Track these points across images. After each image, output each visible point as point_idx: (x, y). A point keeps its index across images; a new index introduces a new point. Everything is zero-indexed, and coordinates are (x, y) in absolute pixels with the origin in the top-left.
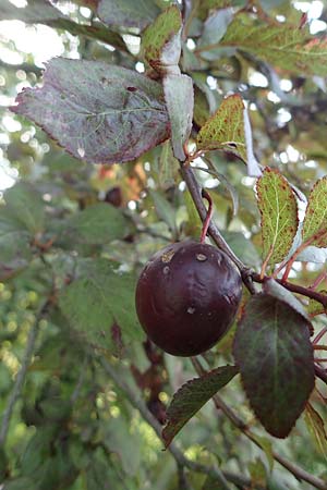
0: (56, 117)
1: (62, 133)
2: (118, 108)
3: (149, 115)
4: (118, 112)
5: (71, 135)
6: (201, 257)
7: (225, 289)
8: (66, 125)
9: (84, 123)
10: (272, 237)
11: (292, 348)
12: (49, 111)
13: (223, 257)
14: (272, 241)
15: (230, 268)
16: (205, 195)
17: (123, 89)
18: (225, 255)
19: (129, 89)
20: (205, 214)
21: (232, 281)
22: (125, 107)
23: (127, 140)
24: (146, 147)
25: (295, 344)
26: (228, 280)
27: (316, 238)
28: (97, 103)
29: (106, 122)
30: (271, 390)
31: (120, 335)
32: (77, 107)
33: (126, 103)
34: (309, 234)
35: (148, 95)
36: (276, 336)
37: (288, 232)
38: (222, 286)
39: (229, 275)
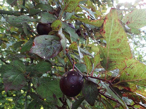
0: (38, 51)
1: (40, 55)
2: (50, 45)
3: (57, 45)
4: (50, 46)
5: (42, 54)
6: (73, 74)
7: (80, 80)
8: (40, 52)
9: (43, 50)
10: (88, 67)
11: (94, 90)
12: (37, 50)
13: (78, 74)
14: (88, 68)
15: (80, 76)
16: (72, 59)
17: (50, 40)
18: (79, 73)
19: (52, 40)
20: (73, 64)
21: (81, 78)
22: (51, 45)
23: (53, 52)
24: (58, 53)
25: (94, 89)
26: (80, 78)
27: (96, 67)
28: (45, 45)
29: (48, 49)
30: (90, 98)
31: (56, 97)
32: (42, 47)
33: (51, 44)
34: (95, 66)
35: (56, 40)
36: (90, 88)
37: (91, 66)
38: (79, 80)
39: (80, 77)
